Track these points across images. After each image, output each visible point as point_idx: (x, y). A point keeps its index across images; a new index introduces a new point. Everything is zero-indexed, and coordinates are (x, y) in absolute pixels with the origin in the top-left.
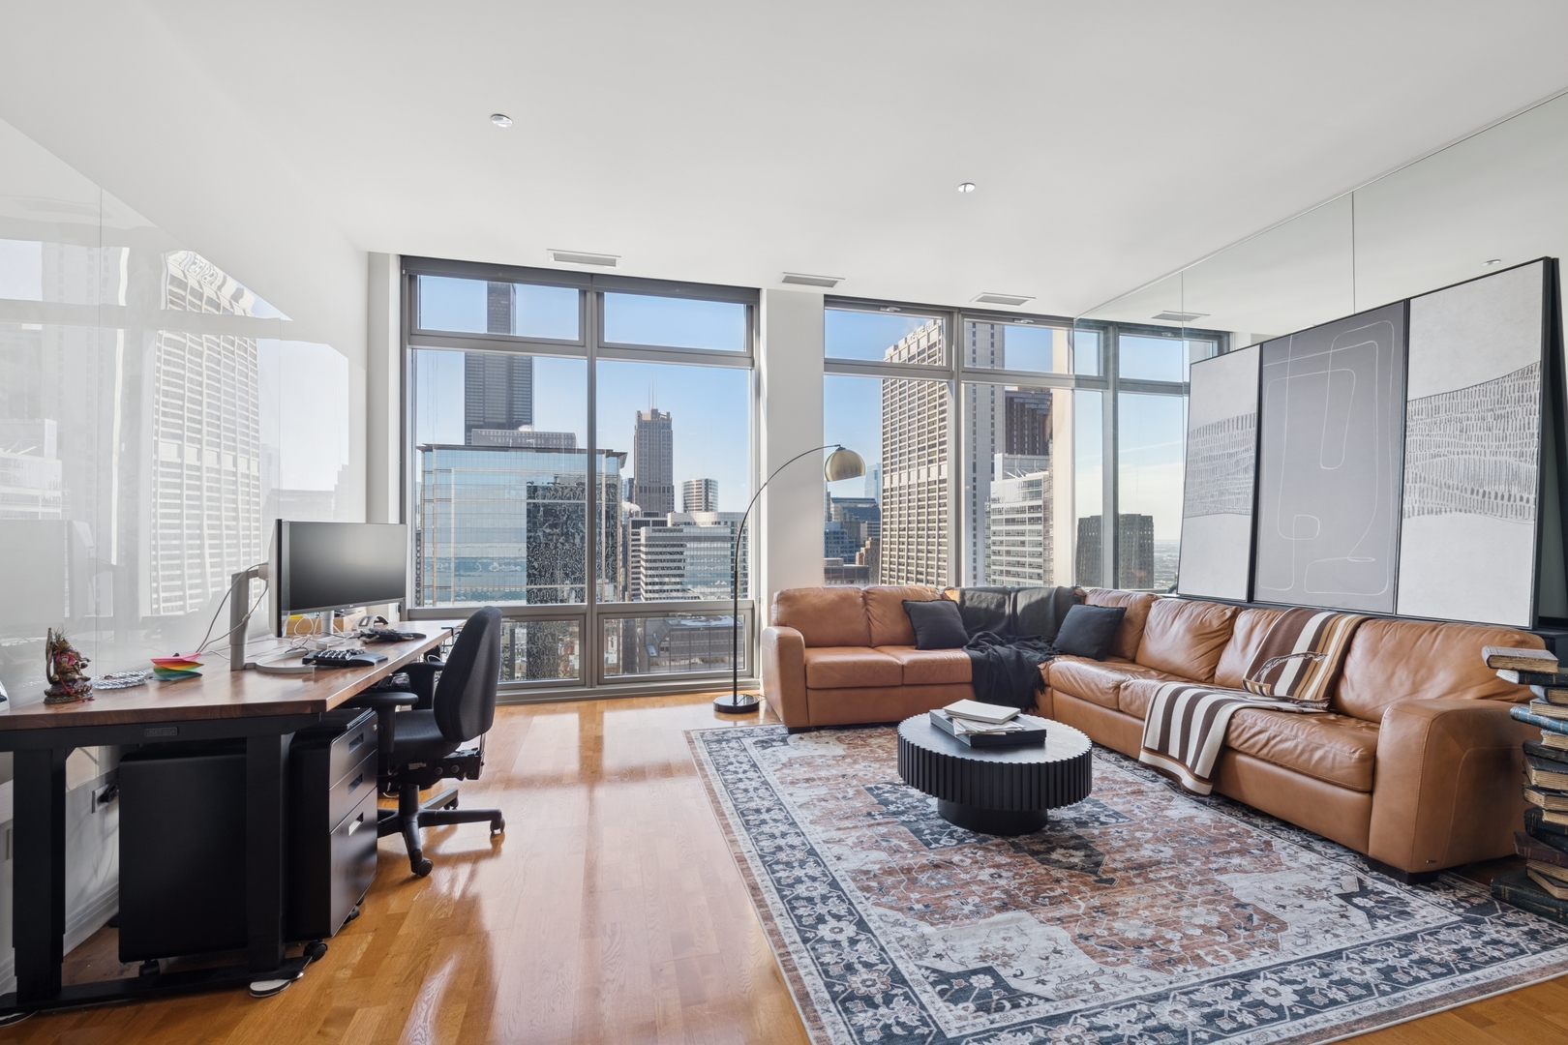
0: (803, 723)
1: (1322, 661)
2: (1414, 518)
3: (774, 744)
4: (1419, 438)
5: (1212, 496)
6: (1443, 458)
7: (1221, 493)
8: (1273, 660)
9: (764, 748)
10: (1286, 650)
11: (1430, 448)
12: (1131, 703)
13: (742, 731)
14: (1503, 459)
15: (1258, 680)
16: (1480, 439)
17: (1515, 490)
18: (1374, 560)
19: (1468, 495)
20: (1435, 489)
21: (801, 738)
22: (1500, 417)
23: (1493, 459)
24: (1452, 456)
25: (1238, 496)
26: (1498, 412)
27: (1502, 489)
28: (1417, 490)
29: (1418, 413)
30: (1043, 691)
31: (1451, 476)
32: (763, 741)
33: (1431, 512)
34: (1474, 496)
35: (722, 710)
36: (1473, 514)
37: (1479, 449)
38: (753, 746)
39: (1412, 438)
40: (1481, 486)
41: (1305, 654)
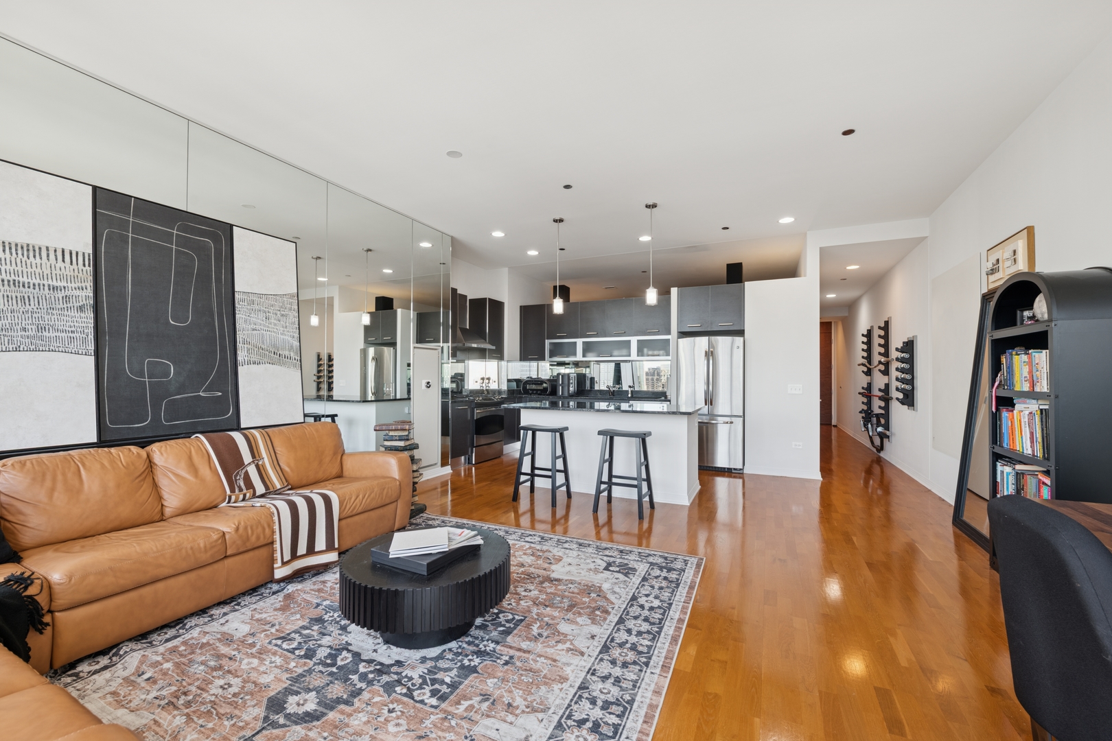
1: (264, 462)
2: (246, 366)
4: (244, 316)
6: (258, 332)
8: (238, 473)
10: (239, 463)
11: (250, 324)
12: (248, 539)
14: (286, 337)
15: (241, 490)
16: (275, 325)
17: (292, 354)
18: (220, 394)
19: (272, 355)
20: (255, 349)
22: (282, 315)
23: (282, 337)
24: (262, 331)
25: (72, 335)
26: (282, 313)
27: (287, 353)
28: (246, 349)
29: (243, 301)
31: (263, 343)
33: (254, 363)
34: (275, 356)
36: (275, 366)
37: (275, 330)
39: (240, 316)
40: (278, 350)
41: (253, 462)
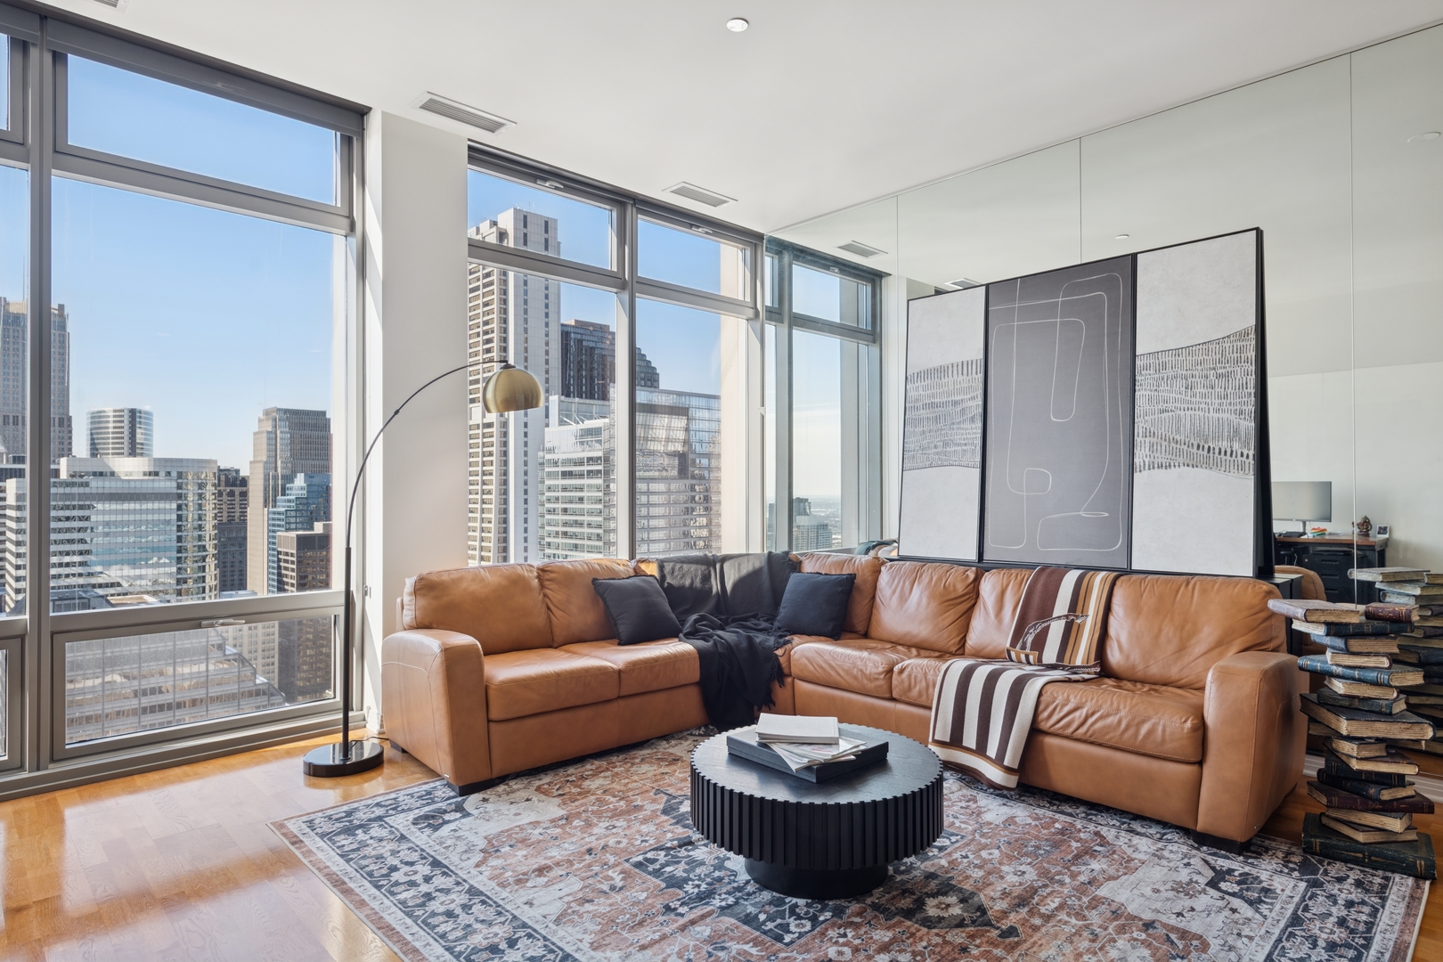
0: (484, 775)
1: (1084, 622)
2: (1146, 473)
3: (447, 817)
4: (1148, 393)
5: (936, 447)
6: (1170, 414)
7: (946, 444)
8: (1035, 625)
9: (436, 828)
10: (1046, 613)
11: (1158, 403)
12: (910, 689)
13: (378, 805)
14: (1225, 416)
15: (1024, 648)
16: (1204, 396)
17: (1236, 446)
18: (1107, 515)
19: (1195, 450)
20: (1164, 443)
21: (485, 800)
22: (1219, 376)
23: (1216, 415)
24: (1178, 412)
25: (964, 448)
26: (1220, 371)
27: (1224, 445)
28: (1147, 445)
29: (1147, 368)
30: (782, 684)
31: (1178, 431)
32: (426, 817)
33: (1160, 466)
34: (1200, 451)
35: (318, 772)
36: (1199, 469)
37: (1203, 406)
38: (413, 828)
39: (1141, 393)
40: (1206, 442)
41: (1067, 616)
